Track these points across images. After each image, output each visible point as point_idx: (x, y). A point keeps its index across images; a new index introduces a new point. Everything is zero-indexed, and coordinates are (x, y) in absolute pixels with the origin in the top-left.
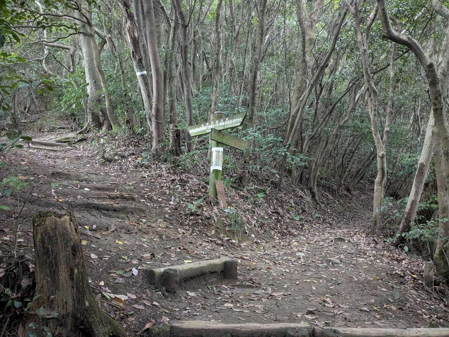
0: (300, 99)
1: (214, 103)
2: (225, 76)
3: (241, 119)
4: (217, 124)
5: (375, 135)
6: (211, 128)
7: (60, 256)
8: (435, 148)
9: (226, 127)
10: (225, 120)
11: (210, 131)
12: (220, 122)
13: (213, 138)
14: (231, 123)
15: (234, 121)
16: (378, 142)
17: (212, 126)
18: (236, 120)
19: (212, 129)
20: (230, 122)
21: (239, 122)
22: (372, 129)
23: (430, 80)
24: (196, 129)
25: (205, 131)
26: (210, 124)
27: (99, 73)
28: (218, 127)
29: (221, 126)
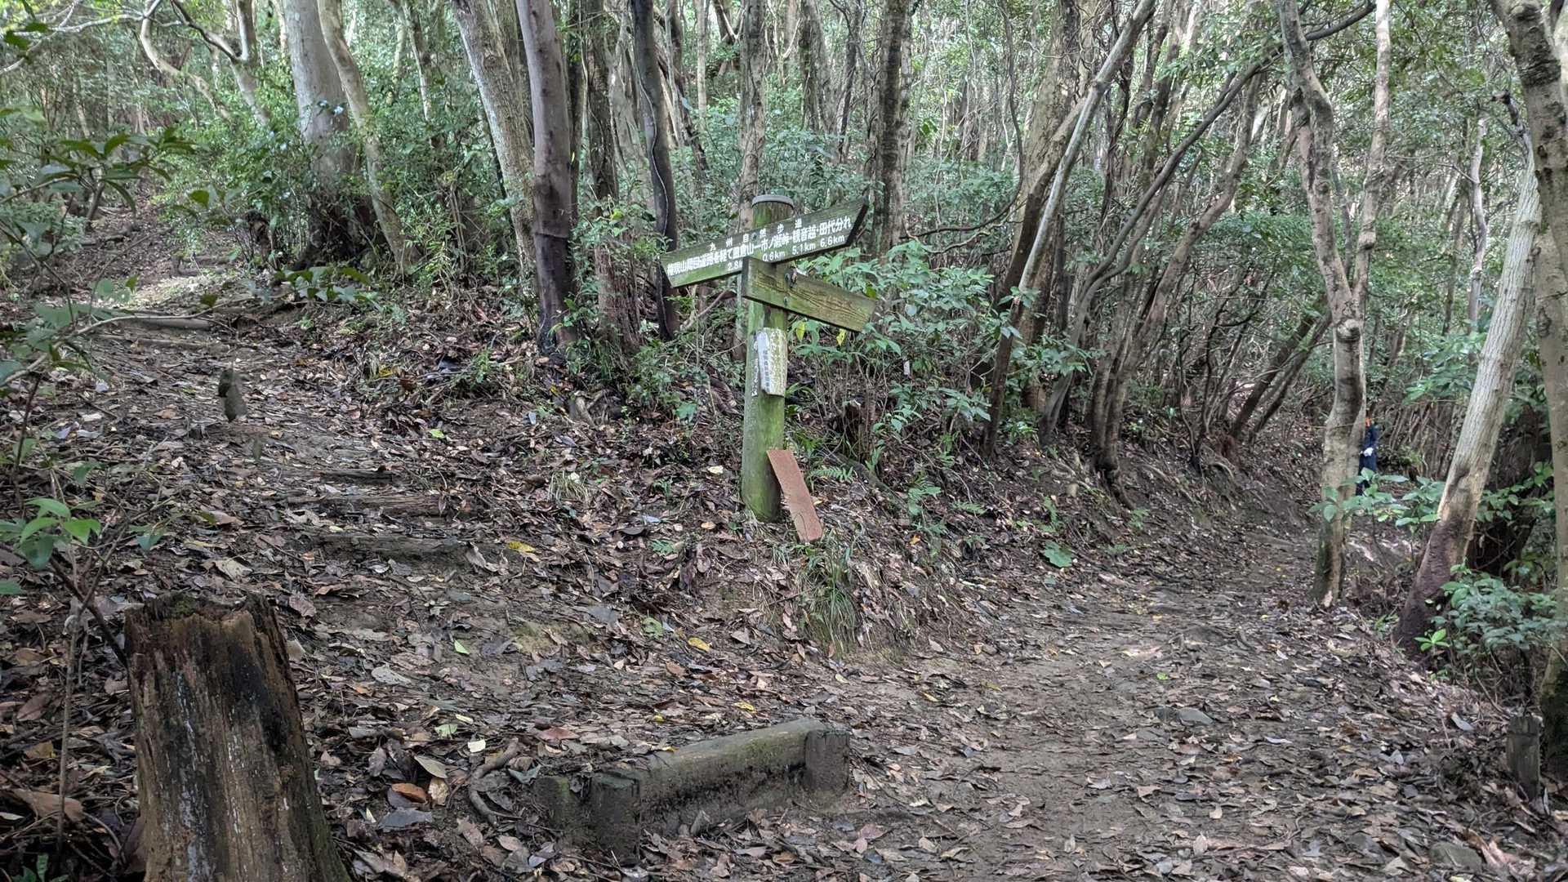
0: (1057, 137)
1: (748, 161)
2: (787, 59)
3: (846, 223)
4: (765, 242)
5: (1326, 261)
6: (743, 255)
7: (226, 756)
8: (1542, 310)
9: (795, 252)
10: (790, 228)
11: (739, 266)
12: (772, 232)
13: (750, 293)
14: (812, 236)
15: (824, 227)
16: (1336, 288)
17: (743, 250)
18: (831, 224)
19: (746, 260)
20: (811, 232)
21: (843, 232)
22: (1315, 240)
23: (1525, 66)
24: (690, 261)
25: (723, 265)
26: (738, 241)
27: (338, 66)
28: (768, 252)
29: (779, 249)
